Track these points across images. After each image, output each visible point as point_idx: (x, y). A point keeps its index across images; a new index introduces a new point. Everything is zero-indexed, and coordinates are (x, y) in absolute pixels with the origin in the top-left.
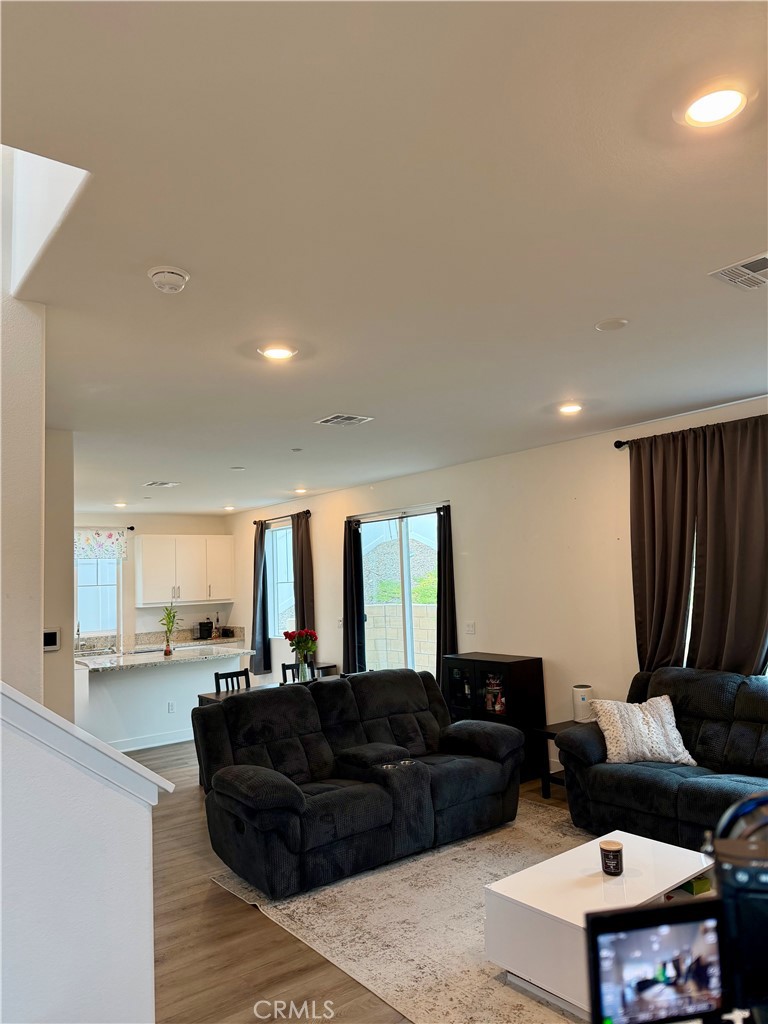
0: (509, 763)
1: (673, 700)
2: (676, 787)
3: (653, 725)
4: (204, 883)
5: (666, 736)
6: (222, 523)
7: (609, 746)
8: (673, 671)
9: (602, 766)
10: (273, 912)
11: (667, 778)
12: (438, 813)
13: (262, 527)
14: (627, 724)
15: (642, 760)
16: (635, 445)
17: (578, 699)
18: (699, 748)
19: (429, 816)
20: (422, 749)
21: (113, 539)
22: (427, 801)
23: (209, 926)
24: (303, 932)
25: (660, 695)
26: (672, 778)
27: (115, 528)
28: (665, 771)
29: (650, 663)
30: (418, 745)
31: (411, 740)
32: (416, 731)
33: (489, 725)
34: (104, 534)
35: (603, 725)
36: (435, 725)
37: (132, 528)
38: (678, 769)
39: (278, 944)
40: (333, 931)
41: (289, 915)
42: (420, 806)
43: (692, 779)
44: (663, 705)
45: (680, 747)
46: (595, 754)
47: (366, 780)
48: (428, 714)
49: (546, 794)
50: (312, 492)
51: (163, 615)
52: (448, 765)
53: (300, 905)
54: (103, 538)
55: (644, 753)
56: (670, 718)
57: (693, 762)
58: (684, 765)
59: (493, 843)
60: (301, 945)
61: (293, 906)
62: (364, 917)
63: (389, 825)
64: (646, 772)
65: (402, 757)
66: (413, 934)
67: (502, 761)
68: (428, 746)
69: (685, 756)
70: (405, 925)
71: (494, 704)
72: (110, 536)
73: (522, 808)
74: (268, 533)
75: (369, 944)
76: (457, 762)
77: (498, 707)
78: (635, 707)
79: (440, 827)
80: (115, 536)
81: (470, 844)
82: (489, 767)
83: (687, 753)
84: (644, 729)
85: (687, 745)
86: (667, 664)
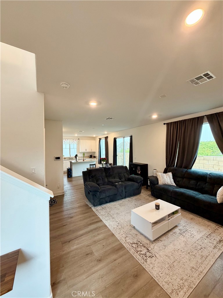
0: (140, 183)
1: (172, 173)
2: (172, 190)
3: (168, 178)
4: (83, 202)
5: (170, 180)
6: (94, 138)
7: (159, 182)
8: (172, 168)
9: (157, 185)
10: (94, 209)
11: (170, 189)
12: (126, 192)
13: (100, 139)
14: (163, 177)
15: (165, 185)
16: (168, 124)
17: (154, 172)
18: (177, 183)
19: (124, 193)
20: (124, 180)
21: (76, 141)
22: (124, 190)
23: (82, 211)
24: (98, 214)
25: (170, 172)
26: (171, 189)
27: (76, 139)
28: (170, 187)
29: (168, 166)
30: (123, 179)
31: (122, 178)
32: (123, 177)
33: (136, 176)
34: (74, 140)
35: (158, 177)
36: (127, 176)
37: (79, 139)
38: (172, 187)
39: (93, 216)
40: (104, 214)
41: (97, 210)
42: (122, 191)
43: (175, 189)
44: (170, 174)
45: (173, 182)
46: (156, 183)
47: (113, 186)
48: (126, 174)
49: (147, 189)
50: (108, 133)
51: (83, 154)
52: (128, 184)
53: (99, 208)
55: (166, 183)
56: (171, 177)
57: (176, 185)
58: (174, 186)
59: (136, 198)
60: (97, 216)
61: (98, 208)
62: (110, 211)
63: (116, 194)
64: (166, 187)
65: (120, 182)
66: (118, 216)
67: (138, 183)
68: (125, 179)
69: (174, 184)
70: (117, 214)
71: (138, 172)
73: (142, 191)
74: (101, 140)
75: (110, 217)
76: (130, 183)
77: (139, 173)
78: (165, 174)
79: (126, 195)
81: (132, 198)
82: (136, 184)
83: (174, 183)
84: (166, 179)
85: (174, 182)
86: (171, 166)
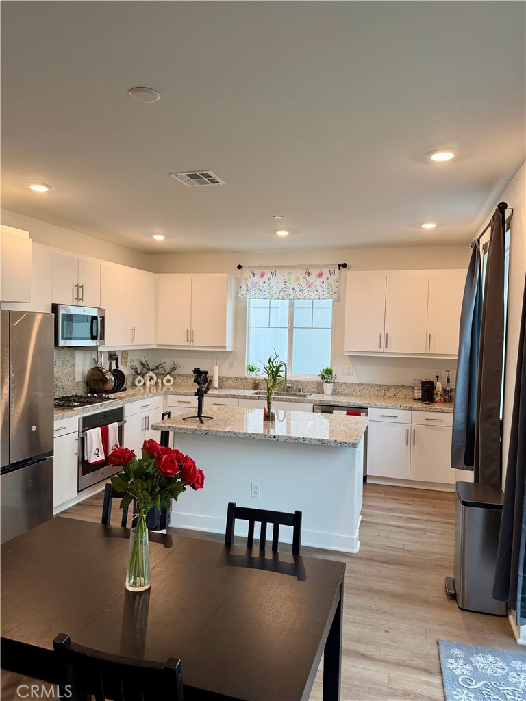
21: (324, 278)
27: (326, 266)
34: (314, 273)
37: (344, 265)
54: (313, 278)
72: (320, 275)
80: (326, 274)
